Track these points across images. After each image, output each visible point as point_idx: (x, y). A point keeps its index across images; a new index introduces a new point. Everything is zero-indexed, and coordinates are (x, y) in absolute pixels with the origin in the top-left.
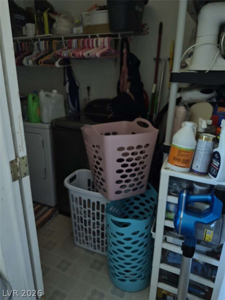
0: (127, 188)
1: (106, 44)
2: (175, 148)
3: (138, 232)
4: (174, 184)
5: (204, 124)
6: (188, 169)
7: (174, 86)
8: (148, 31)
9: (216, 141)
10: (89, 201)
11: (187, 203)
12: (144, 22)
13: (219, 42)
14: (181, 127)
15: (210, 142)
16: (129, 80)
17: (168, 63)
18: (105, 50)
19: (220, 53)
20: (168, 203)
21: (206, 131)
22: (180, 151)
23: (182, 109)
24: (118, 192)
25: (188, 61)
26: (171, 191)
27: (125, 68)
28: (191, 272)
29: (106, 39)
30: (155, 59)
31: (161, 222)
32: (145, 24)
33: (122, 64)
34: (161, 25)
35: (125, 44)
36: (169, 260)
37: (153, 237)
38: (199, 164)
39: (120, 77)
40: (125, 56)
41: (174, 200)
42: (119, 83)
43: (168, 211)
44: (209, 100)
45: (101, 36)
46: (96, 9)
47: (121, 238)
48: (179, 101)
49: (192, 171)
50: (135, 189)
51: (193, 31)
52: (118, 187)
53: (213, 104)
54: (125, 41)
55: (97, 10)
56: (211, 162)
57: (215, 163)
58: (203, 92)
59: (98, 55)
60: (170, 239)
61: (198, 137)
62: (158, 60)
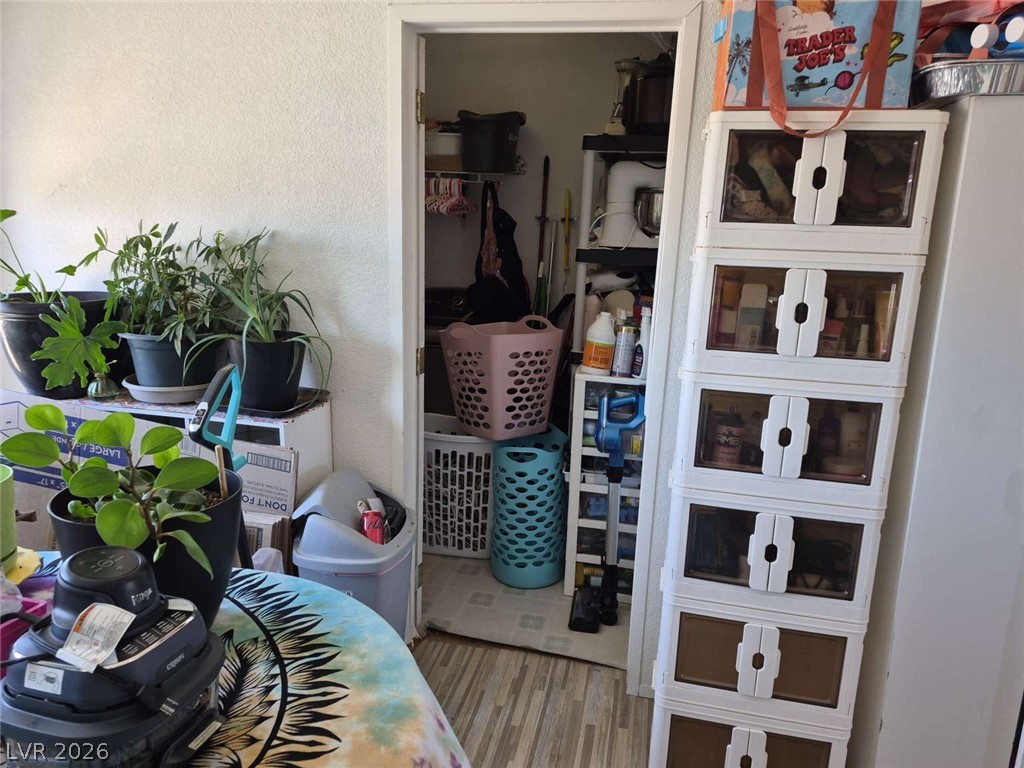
0: (522, 419)
1: (456, 190)
2: (591, 344)
3: (546, 470)
4: (592, 394)
5: (623, 315)
6: (608, 372)
7: (582, 268)
8: (525, 169)
9: (637, 333)
10: (454, 454)
11: (609, 410)
12: (518, 154)
13: (635, 212)
14: (595, 320)
15: (631, 334)
16: (499, 255)
17: (561, 225)
18: (453, 200)
19: (637, 226)
20: (586, 421)
21: (626, 324)
22: (598, 347)
23: (594, 300)
24: (509, 426)
25: (597, 232)
26: (589, 404)
27: (490, 232)
28: (620, 521)
29: (455, 181)
30: (538, 218)
31: (578, 451)
32: (519, 157)
33: (484, 227)
34: (547, 160)
35: (489, 194)
36: (591, 513)
37: (567, 480)
38: (621, 362)
39: (481, 249)
40: (490, 214)
41: (593, 415)
42: (479, 260)
43: (585, 435)
44: (629, 287)
45: (444, 176)
46: (440, 128)
47: (521, 482)
48: (588, 288)
49: (612, 373)
50: (532, 423)
51: (601, 181)
52: (508, 417)
53: (635, 293)
54: (490, 188)
55: (440, 131)
56: (634, 360)
57: (638, 359)
58: (620, 275)
59: (443, 209)
60: (590, 476)
61: (617, 330)
62: (543, 220)
